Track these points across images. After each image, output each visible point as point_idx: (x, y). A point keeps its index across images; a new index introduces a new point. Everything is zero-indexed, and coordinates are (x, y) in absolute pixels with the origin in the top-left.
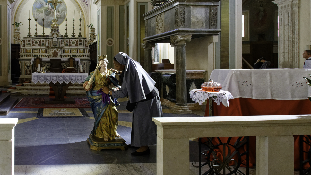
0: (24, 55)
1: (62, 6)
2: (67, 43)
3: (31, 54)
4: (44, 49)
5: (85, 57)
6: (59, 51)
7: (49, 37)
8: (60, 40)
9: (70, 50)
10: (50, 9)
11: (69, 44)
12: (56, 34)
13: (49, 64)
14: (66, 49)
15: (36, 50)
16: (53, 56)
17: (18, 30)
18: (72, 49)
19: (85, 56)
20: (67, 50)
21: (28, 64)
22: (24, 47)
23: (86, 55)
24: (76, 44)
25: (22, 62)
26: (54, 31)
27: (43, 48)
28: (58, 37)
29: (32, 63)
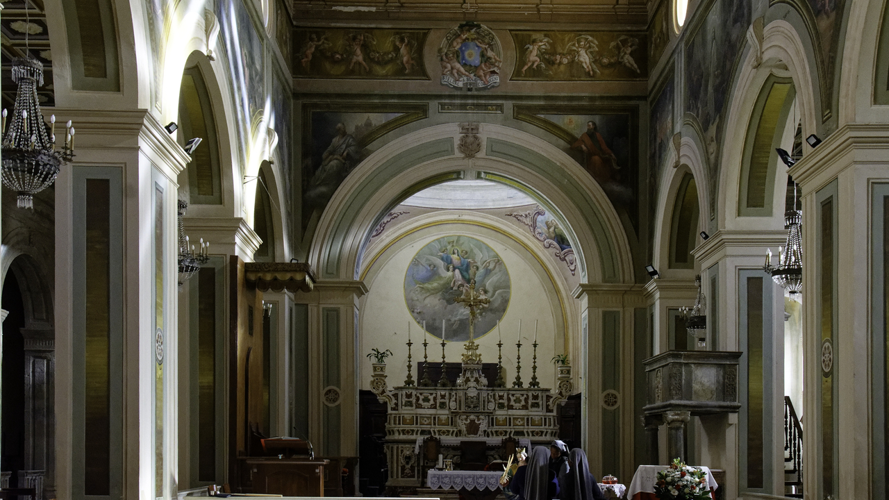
0: (398, 430)
1: (496, 274)
2: (501, 401)
3: (414, 427)
4: (446, 416)
5: (546, 435)
6: (481, 421)
7: (458, 387)
8: (484, 394)
9: (510, 419)
10: (460, 283)
11: (506, 404)
12: (474, 379)
13: (459, 453)
14: (500, 415)
15: (425, 419)
16: (468, 434)
17: (382, 368)
18: (513, 415)
19: (544, 433)
20: (501, 419)
21: (408, 453)
22: (397, 410)
23: (547, 432)
24: (523, 403)
25: (392, 447)
26: (469, 373)
27: (444, 414)
28: (478, 388)
29: (417, 451)
